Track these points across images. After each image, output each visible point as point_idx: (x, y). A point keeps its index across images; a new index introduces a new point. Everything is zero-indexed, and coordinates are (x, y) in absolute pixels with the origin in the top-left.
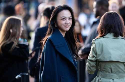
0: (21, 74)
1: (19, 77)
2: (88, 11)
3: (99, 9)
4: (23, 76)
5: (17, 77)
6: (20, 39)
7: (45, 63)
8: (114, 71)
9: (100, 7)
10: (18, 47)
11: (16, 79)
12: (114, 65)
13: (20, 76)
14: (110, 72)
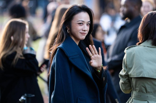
2: (112, 12)
7: (56, 81)
8: (150, 91)
10: (23, 58)
12: (149, 83)
14: (145, 92)
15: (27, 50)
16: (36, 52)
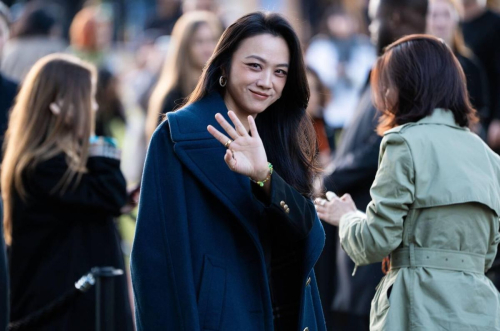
0: (96, 270)
1: (87, 283)
3: (391, 24)
4: (102, 279)
5: (79, 284)
6: (93, 138)
9: (397, 16)
11: (78, 290)
13: (92, 281)
15: (94, 145)
16: (120, 153)
